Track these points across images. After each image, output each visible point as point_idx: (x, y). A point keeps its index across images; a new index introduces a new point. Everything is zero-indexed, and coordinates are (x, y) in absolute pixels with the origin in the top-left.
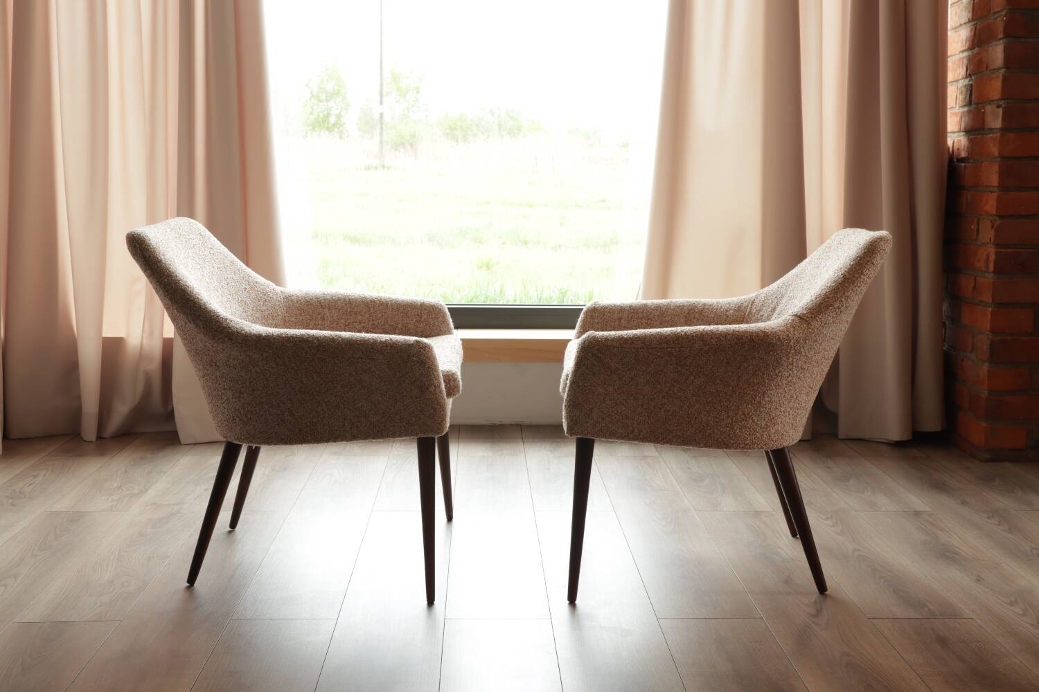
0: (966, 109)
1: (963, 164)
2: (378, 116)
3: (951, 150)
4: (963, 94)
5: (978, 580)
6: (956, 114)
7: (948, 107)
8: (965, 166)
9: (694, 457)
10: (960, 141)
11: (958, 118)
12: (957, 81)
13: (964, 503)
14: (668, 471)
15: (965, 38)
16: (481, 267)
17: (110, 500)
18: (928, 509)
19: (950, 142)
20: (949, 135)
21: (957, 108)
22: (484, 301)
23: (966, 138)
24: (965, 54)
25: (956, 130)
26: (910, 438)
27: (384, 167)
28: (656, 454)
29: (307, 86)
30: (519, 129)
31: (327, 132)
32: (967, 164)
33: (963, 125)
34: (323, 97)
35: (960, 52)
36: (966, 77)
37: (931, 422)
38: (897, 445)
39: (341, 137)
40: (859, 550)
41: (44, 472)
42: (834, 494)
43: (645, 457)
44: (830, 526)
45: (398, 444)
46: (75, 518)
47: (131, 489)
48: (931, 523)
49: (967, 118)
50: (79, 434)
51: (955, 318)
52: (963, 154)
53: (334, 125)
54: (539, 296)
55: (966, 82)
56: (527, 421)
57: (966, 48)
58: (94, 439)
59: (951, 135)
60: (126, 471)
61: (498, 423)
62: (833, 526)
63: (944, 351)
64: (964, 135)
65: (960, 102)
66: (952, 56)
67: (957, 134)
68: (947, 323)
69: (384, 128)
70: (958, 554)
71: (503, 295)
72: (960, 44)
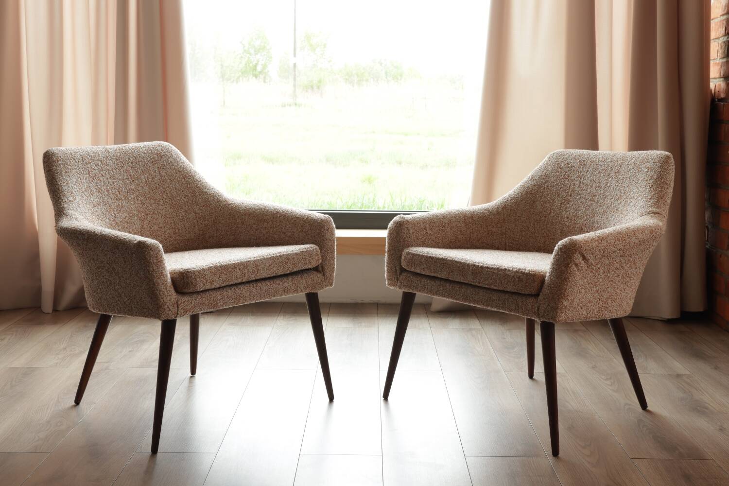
0: (724, 60)
1: (722, 103)
2: (291, 65)
3: (713, 92)
4: (723, 48)
5: (721, 429)
6: (717, 64)
7: (711, 58)
8: (724, 104)
9: (509, 329)
10: (720, 85)
11: (719, 67)
12: (718, 38)
13: (716, 368)
14: (487, 340)
15: (724, 4)
16: (364, 181)
17: (57, 358)
18: (687, 372)
19: (712, 86)
20: (711, 80)
21: (718, 59)
22: (361, 208)
23: (725, 83)
24: (725, 17)
25: (718, 76)
26: (679, 316)
27: (296, 104)
28: (480, 327)
29: (241, 42)
30: (401, 76)
31: (254, 78)
32: (725, 103)
33: (722, 72)
34: (252, 51)
35: (721, 15)
36: (725, 35)
37: (696, 303)
38: (669, 322)
39: (264, 81)
40: (630, 405)
41: (9, 337)
42: (615, 360)
43: (470, 329)
44: (608, 385)
45: (282, 317)
46: (28, 372)
47: (73, 350)
48: (689, 384)
49: (725, 68)
50: (40, 307)
51: (715, 223)
52: (722, 96)
53: (260, 72)
54: (403, 205)
55: (725, 39)
56: (383, 300)
57: (725, 12)
58: (50, 311)
59: (714, 80)
60: (72, 336)
61: (360, 302)
62: (611, 385)
63: (707, 249)
64: (723, 81)
65: (721, 55)
66: (715, 18)
67: (718, 79)
68: (710, 227)
69: (297, 75)
70: (707, 408)
71: (375, 202)
72: (721, 9)
